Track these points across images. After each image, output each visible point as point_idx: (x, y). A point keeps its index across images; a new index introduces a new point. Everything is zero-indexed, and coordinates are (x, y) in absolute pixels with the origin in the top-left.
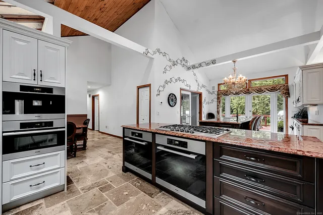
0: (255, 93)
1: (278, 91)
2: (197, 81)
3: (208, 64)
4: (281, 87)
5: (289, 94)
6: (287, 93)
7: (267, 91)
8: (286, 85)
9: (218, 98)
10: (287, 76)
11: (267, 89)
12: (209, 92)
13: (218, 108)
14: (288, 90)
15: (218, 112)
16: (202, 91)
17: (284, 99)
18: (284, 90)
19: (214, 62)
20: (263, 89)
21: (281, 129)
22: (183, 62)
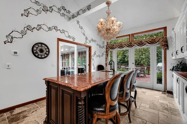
0: (136, 46)
1: (158, 43)
2: (84, 34)
3: (84, 11)
4: (160, 39)
5: (167, 46)
6: (166, 46)
7: (147, 44)
8: (165, 37)
9: (107, 52)
10: (165, 28)
11: (147, 42)
12: (100, 46)
13: (106, 61)
14: (167, 42)
15: (106, 64)
16: (91, 44)
17: (163, 51)
18: (163, 43)
19: (89, 8)
20: (143, 42)
21: (159, 81)
22: (62, 11)
